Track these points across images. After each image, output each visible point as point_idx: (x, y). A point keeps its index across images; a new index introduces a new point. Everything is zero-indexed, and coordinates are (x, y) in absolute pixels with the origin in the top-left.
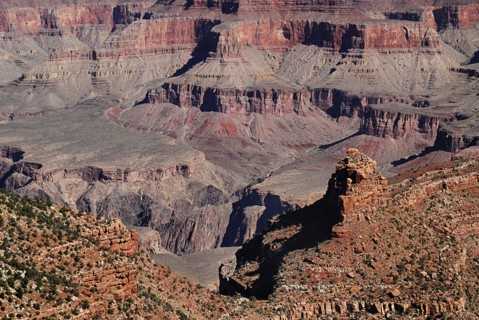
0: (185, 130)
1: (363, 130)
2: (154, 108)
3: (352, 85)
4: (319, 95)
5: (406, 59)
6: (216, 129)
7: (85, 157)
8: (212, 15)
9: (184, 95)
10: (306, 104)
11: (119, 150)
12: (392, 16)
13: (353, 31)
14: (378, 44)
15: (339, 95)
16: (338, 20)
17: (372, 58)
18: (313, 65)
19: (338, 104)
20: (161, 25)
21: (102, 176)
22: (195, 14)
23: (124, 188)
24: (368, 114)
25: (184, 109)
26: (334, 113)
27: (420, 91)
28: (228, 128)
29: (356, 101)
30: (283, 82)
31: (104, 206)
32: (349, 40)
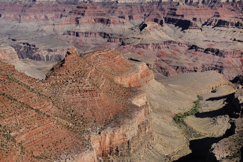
0: (72, 41)
1: (108, 41)
2: (65, 36)
3: (108, 32)
4: (101, 34)
5: (119, 26)
6: (78, 41)
7: (48, 47)
8: (79, 16)
9: (71, 33)
10: (98, 35)
11: (56, 45)
12: (120, 17)
13: (108, 20)
14: (113, 23)
15: (105, 34)
16: (105, 18)
17: (112, 26)
18: (100, 27)
19: (105, 35)
20: (68, 18)
21: (51, 51)
22: (76, 16)
23: (56, 53)
24: (109, 38)
25: (72, 36)
26: (104, 37)
27: (121, 33)
28: (81, 40)
29: (108, 35)
30: (94, 31)
31: (51, 57)
32: (108, 22)
